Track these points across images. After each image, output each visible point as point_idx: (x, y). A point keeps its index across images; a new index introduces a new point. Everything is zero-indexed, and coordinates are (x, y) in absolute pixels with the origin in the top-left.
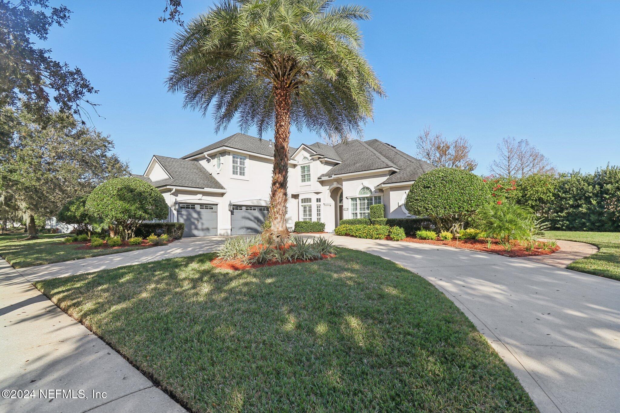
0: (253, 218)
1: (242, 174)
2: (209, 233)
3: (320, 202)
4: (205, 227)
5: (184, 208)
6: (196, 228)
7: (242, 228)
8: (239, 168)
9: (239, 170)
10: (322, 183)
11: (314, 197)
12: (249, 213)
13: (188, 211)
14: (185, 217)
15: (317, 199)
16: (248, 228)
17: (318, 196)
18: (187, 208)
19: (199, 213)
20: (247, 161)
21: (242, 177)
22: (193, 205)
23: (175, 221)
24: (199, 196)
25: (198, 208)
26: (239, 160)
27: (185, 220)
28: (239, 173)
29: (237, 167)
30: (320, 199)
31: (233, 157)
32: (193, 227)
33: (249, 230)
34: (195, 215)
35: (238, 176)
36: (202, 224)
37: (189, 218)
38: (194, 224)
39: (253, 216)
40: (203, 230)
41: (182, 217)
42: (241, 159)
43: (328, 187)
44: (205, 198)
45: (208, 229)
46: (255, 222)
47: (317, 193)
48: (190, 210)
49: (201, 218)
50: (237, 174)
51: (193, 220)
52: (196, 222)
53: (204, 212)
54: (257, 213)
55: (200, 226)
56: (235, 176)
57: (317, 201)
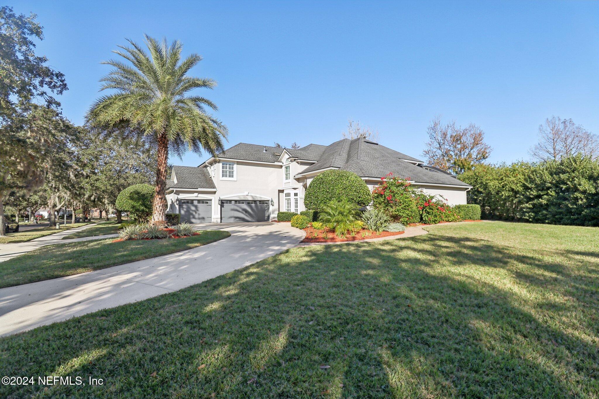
0: (240, 210)
1: (231, 176)
2: (204, 221)
3: (297, 196)
4: (201, 216)
5: (185, 203)
6: (194, 218)
7: (231, 217)
8: (228, 172)
9: (228, 174)
10: (298, 180)
11: (292, 192)
12: (238, 206)
13: (187, 206)
14: (185, 210)
15: (295, 194)
16: (236, 218)
17: (296, 191)
18: (187, 203)
19: (196, 207)
20: (235, 166)
21: (231, 179)
22: (192, 201)
23: (177, 212)
24: (196, 194)
25: (195, 203)
26: (228, 166)
27: (185, 212)
28: (228, 176)
29: (226, 171)
30: (297, 193)
31: (223, 164)
32: (191, 216)
33: (238, 219)
34: (193, 208)
35: (228, 178)
36: (199, 214)
37: (188, 211)
38: (192, 214)
39: (241, 208)
40: (199, 219)
41: (183, 209)
42: (230, 165)
43: (302, 184)
44: (200, 195)
45: (203, 218)
46: (243, 213)
47: (295, 189)
48: (189, 205)
49: (198, 210)
50: (226, 176)
51: (191, 212)
52: (194, 213)
53: (200, 206)
54: (245, 206)
55: (197, 216)
56: (224, 178)
57: (295, 196)
